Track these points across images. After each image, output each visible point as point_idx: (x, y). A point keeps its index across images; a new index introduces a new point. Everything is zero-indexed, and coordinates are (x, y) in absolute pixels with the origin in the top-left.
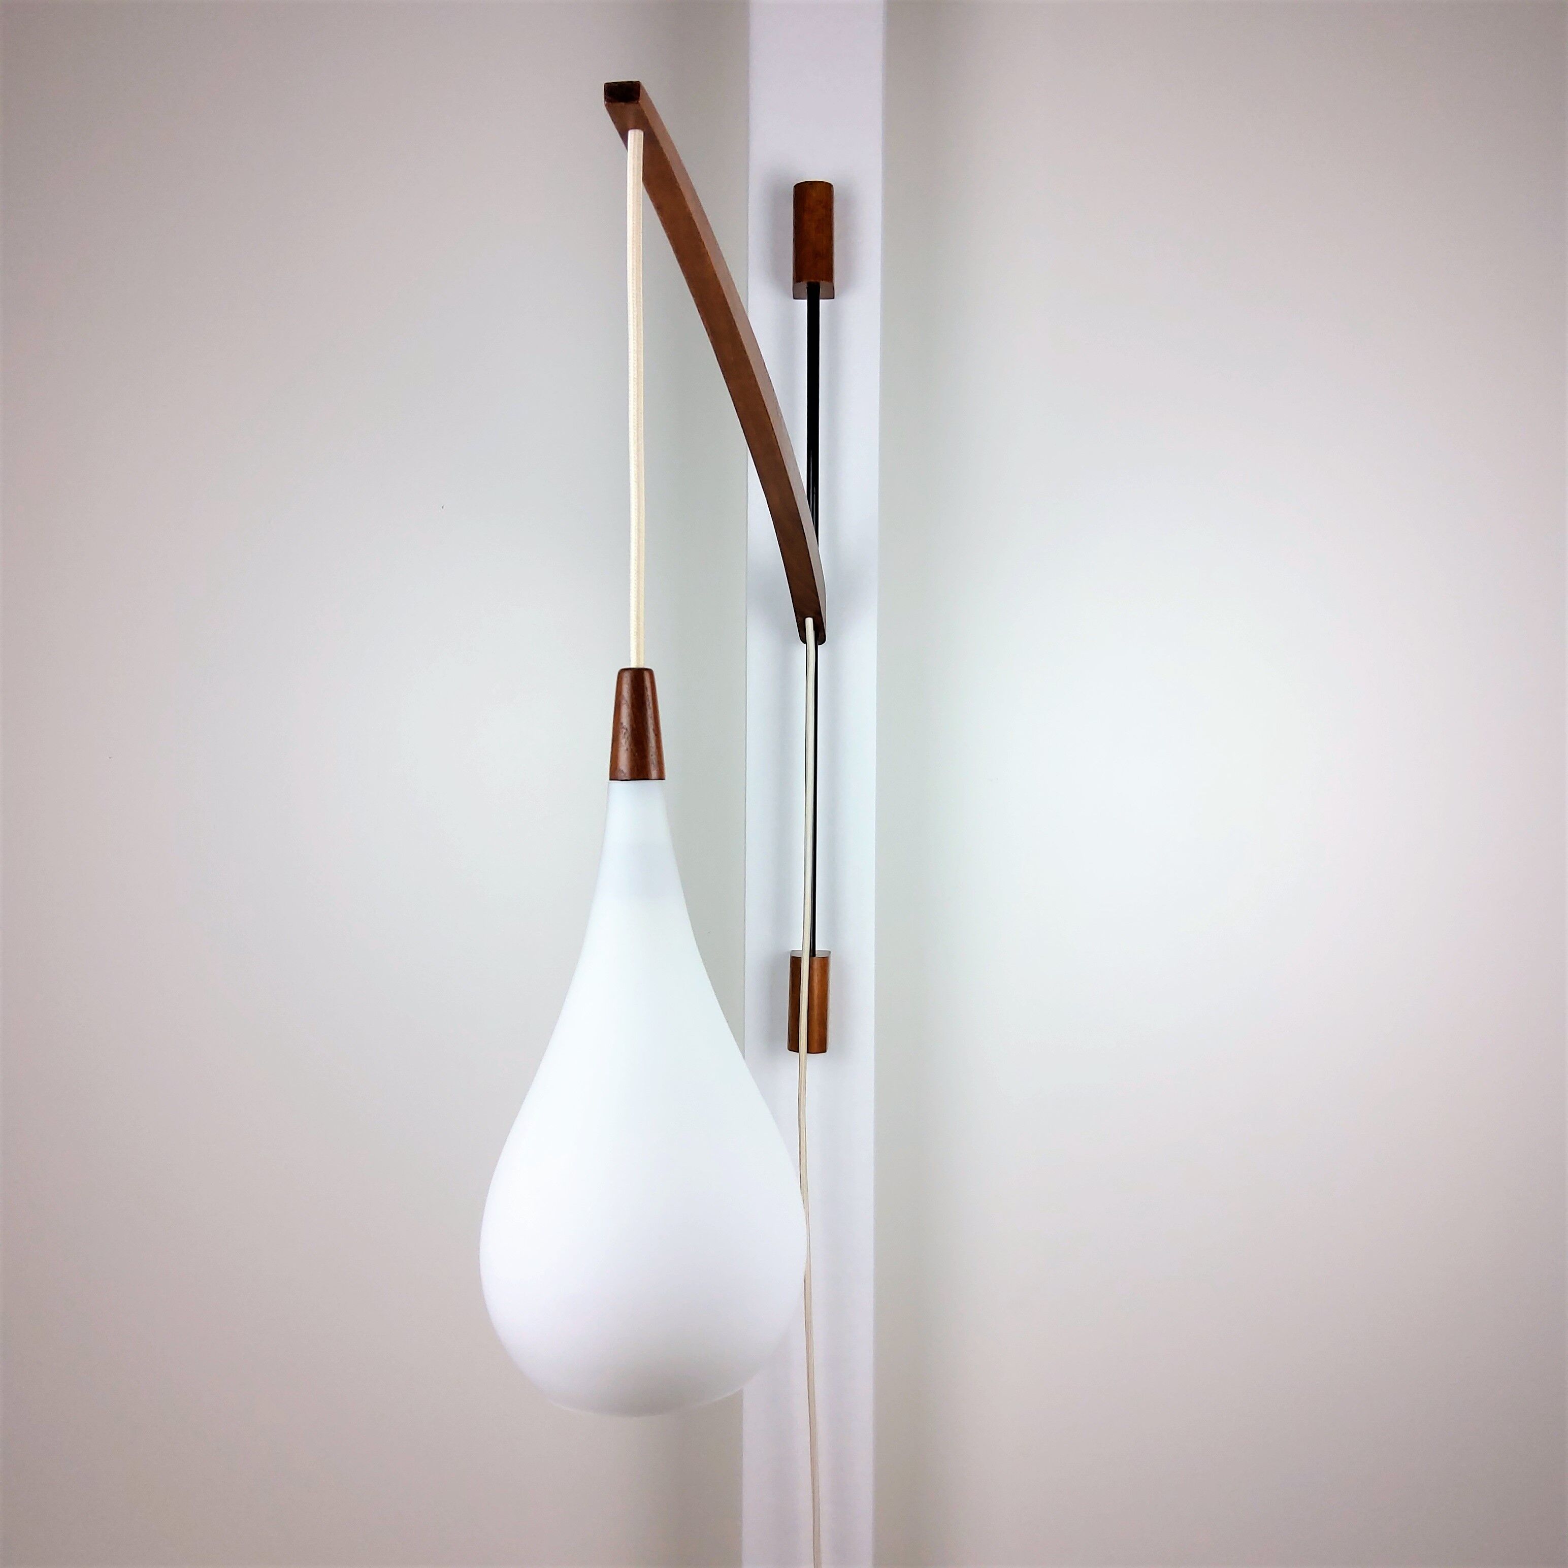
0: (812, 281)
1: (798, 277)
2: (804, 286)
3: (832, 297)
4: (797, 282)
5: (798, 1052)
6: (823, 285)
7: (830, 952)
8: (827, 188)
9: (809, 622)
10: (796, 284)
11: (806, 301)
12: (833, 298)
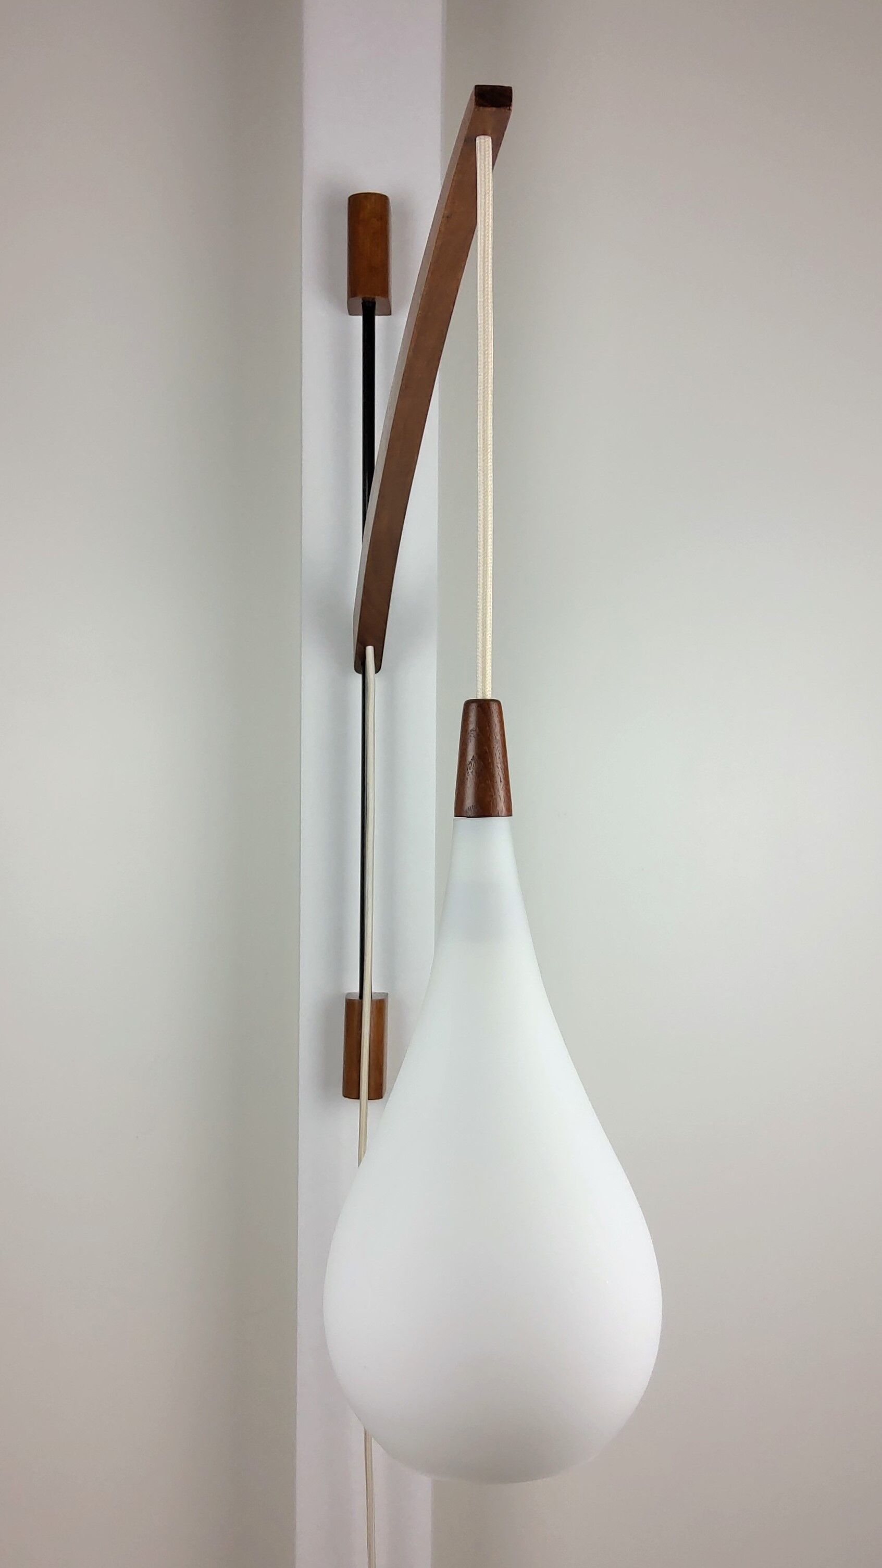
0: (368, 296)
1: (353, 292)
2: (358, 302)
3: (389, 313)
4: (352, 297)
5: (358, 1098)
6: (379, 301)
7: (387, 994)
8: (381, 201)
9: (370, 650)
10: (351, 299)
11: (361, 318)
12: (391, 315)
